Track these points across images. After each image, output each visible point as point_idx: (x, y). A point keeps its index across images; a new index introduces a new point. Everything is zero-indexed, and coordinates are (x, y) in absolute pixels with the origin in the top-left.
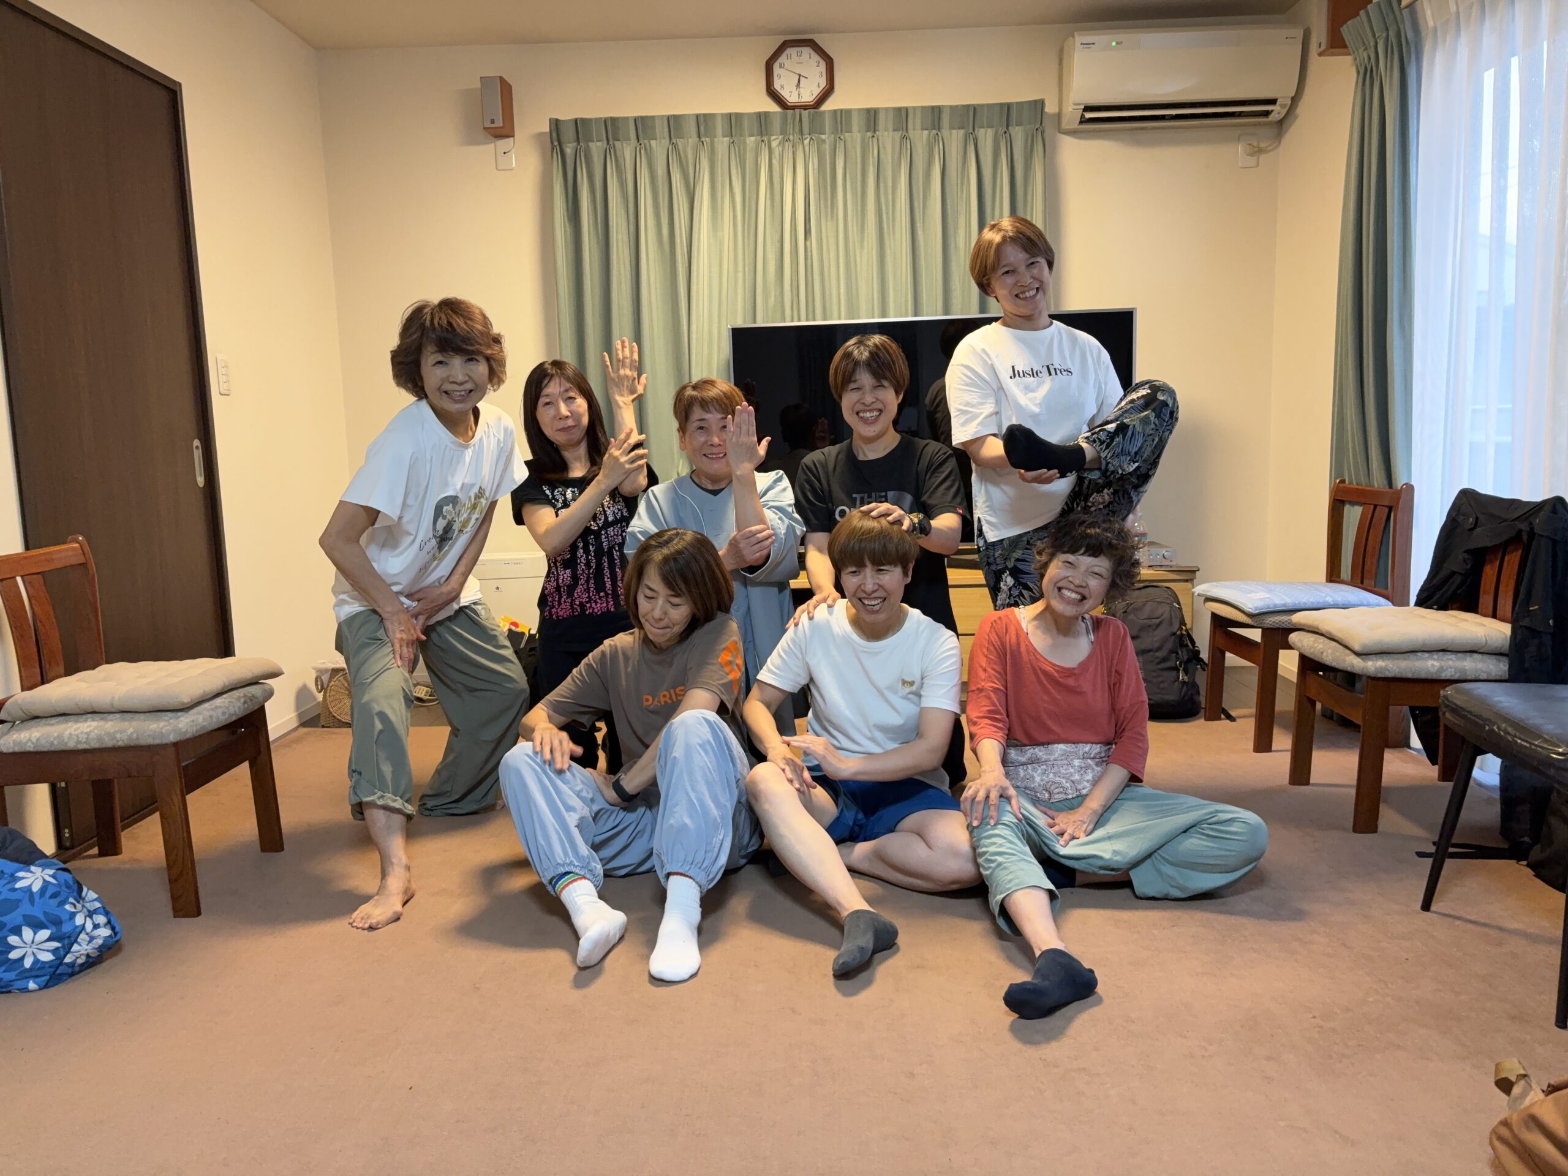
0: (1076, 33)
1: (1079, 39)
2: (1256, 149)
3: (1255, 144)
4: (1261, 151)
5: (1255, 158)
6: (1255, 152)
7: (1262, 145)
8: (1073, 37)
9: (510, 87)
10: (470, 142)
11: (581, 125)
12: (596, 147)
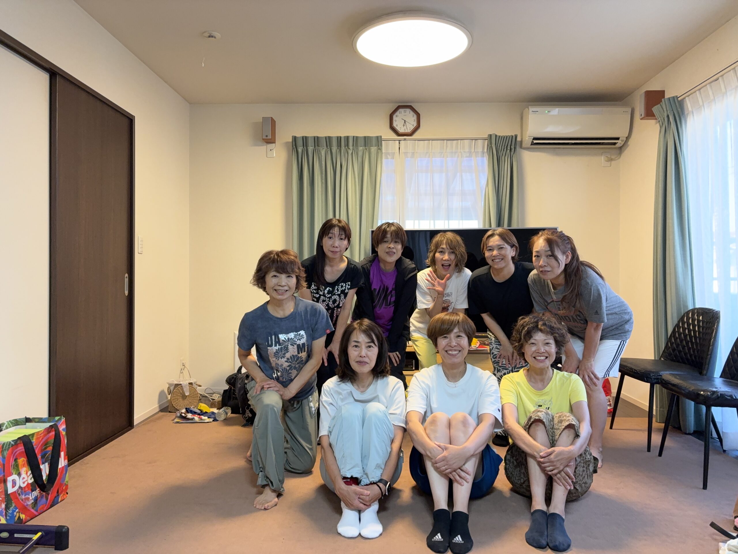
0: (529, 107)
1: (531, 109)
2: (610, 159)
3: (609, 157)
4: (611, 160)
5: (609, 163)
6: (609, 160)
7: (613, 157)
8: (528, 108)
9: (275, 122)
10: (256, 145)
11: (305, 139)
12: (310, 149)
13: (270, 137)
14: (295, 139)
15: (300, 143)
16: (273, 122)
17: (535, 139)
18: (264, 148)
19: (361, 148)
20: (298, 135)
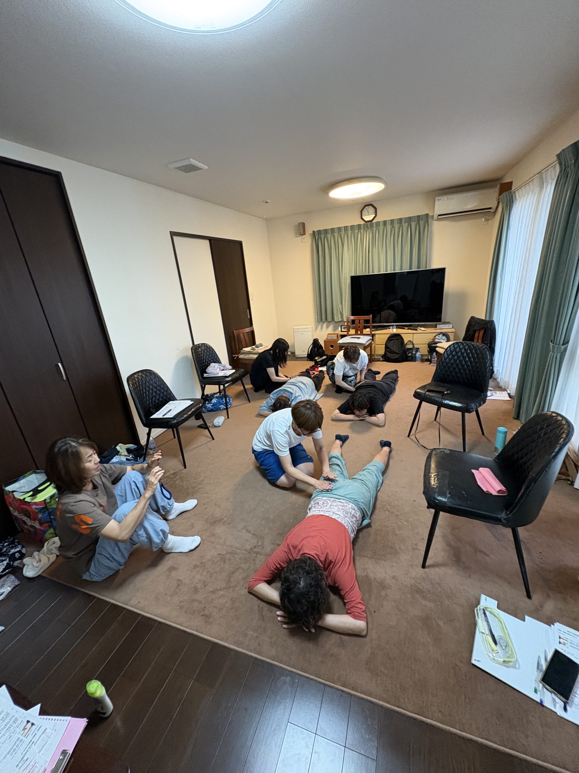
1: (438, 198)
2: (488, 220)
3: (487, 218)
7: (489, 218)
8: (436, 198)
9: (305, 224)
10: (297, 237)
11: (319, 232)
12: (322, 236)
13: (302, 233)
14: (314, 232)
15: (316, 234)
16: (303, 224)
17: (439, 215)
18: (300, 238)
19: (356, 231)
20: (315, 230)
